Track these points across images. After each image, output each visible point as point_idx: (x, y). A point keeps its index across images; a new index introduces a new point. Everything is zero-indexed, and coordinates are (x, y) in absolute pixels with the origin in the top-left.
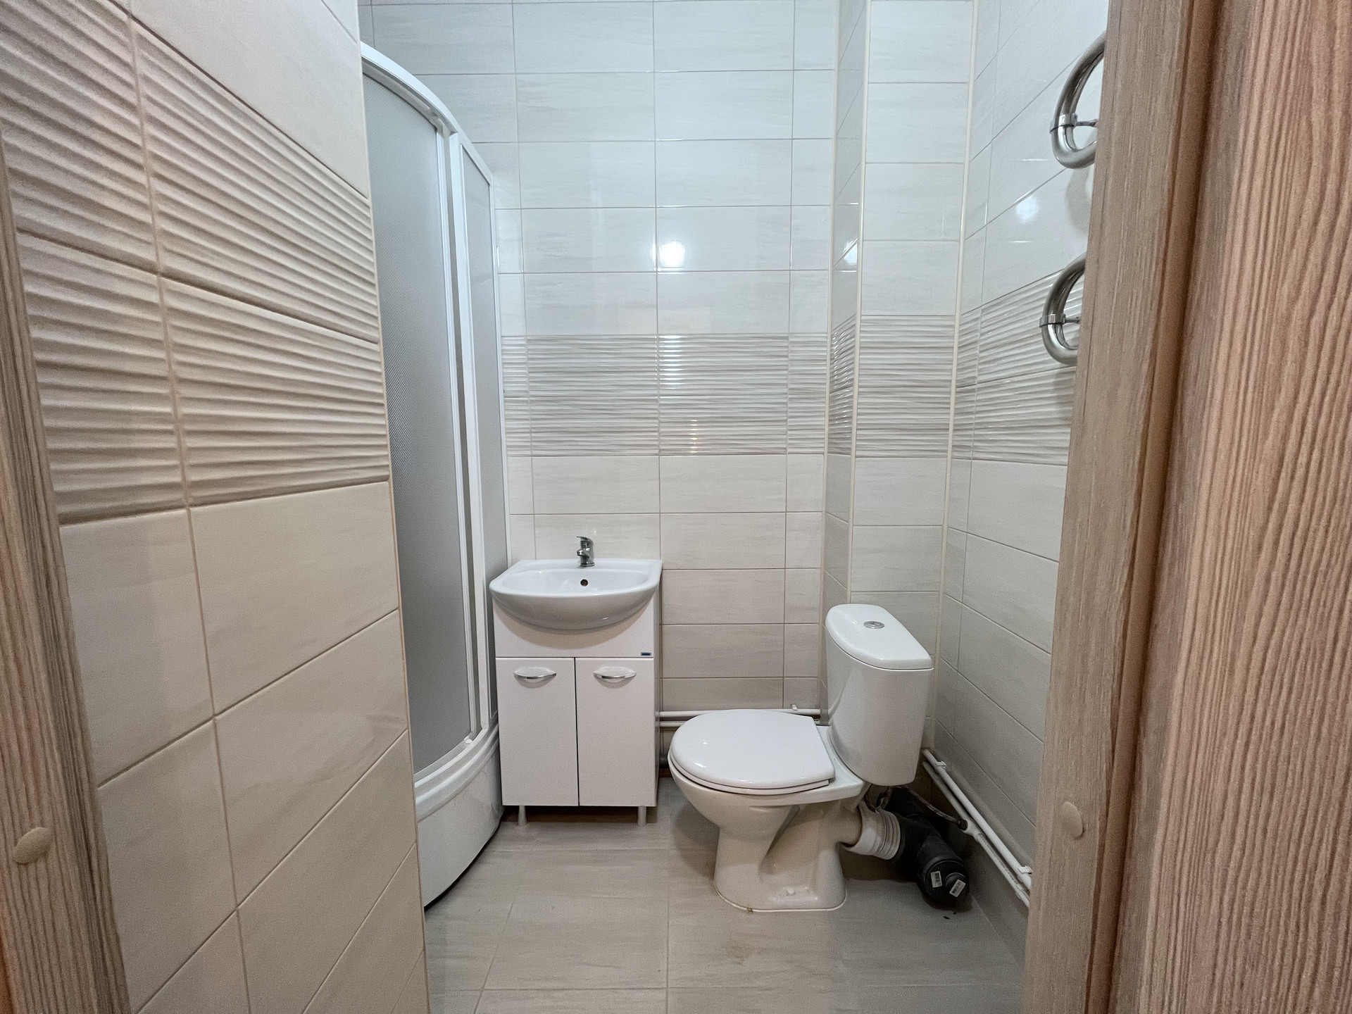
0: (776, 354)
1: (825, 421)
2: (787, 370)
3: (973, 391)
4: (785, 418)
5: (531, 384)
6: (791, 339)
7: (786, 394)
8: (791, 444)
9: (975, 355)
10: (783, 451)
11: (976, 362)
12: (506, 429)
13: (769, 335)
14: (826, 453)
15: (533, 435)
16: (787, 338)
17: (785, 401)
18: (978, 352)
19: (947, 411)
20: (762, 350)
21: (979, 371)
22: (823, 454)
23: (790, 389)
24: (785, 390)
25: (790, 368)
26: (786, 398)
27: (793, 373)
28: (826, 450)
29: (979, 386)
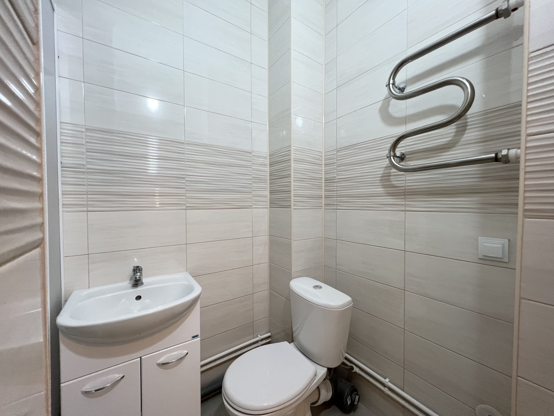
0: (246, 160)
1: (267, 193)
2: (251, 168)
3: (335, 182)
4: (251, 191)
5: (88, 160)
6: (253, 154)
7: (251, 179)
8: (254, 204)
9: (335, 168)
10: (250, 207)
11: (336, 171)
12: (62, 191)
13: (243, 150)
14: (269, 208)
15: (89, 196)
16: (251, 153)
17: (251, 183)
18: (336, 167)
19: (321, 190)
20: (241, 157)
21: (337, 174)
22: (267, 208)
23: (253, 177)
24: (251, 178)
25: (253, 167)
26: (251, 181)
27: (254, 170)
28: (268, 207)
29: (338, 180)
